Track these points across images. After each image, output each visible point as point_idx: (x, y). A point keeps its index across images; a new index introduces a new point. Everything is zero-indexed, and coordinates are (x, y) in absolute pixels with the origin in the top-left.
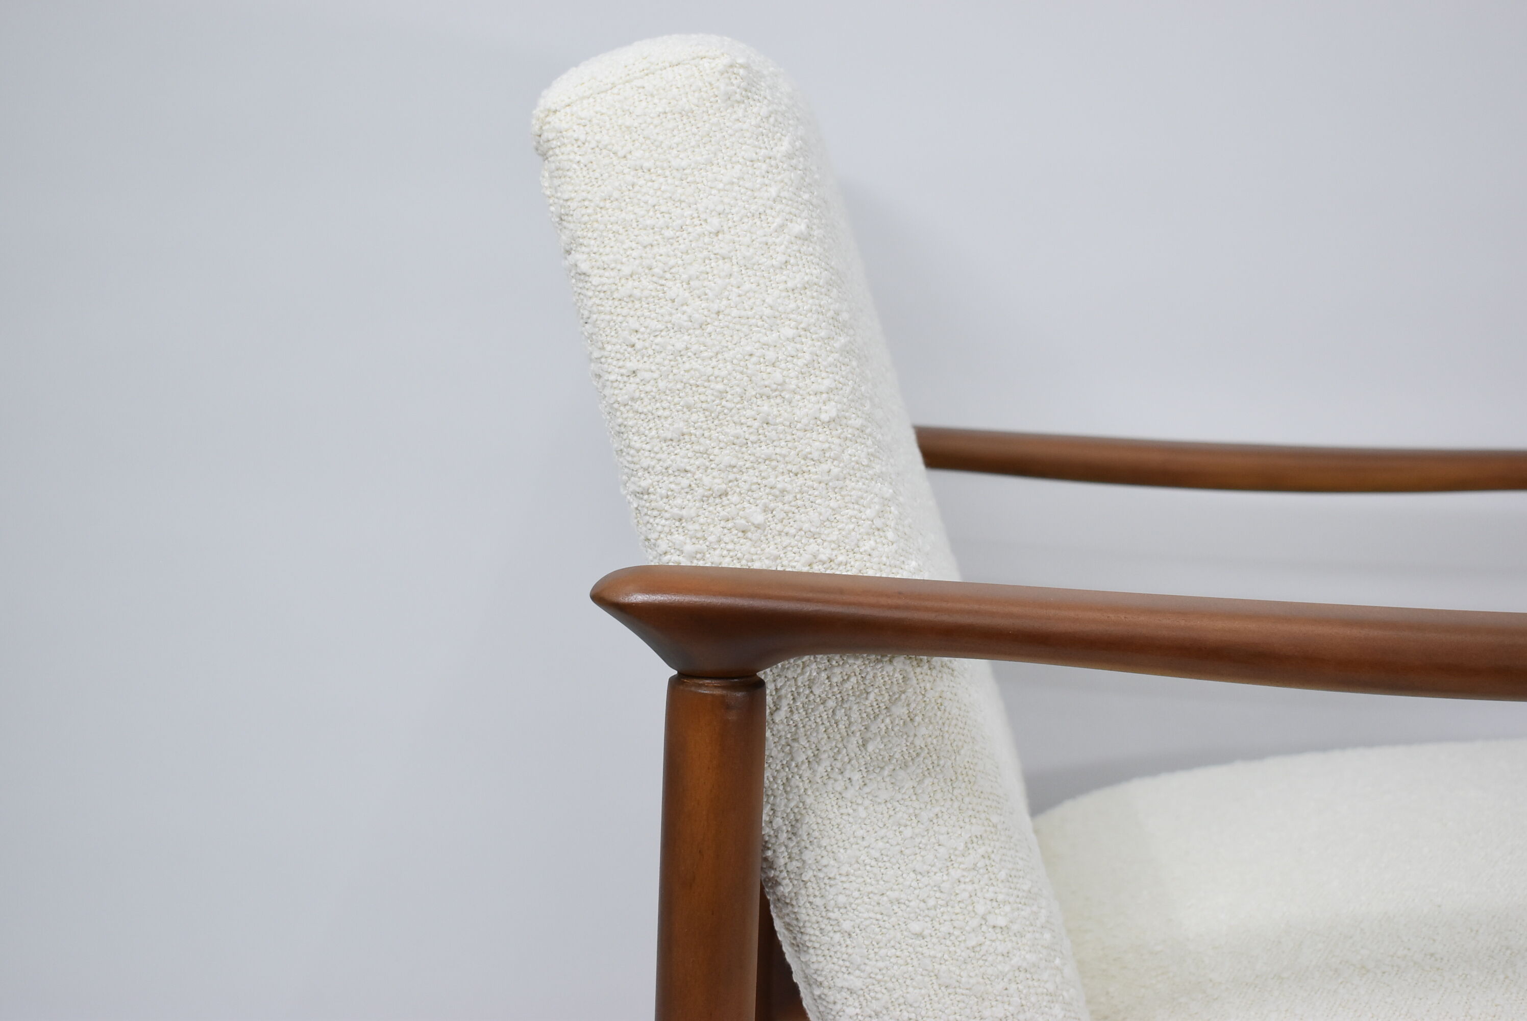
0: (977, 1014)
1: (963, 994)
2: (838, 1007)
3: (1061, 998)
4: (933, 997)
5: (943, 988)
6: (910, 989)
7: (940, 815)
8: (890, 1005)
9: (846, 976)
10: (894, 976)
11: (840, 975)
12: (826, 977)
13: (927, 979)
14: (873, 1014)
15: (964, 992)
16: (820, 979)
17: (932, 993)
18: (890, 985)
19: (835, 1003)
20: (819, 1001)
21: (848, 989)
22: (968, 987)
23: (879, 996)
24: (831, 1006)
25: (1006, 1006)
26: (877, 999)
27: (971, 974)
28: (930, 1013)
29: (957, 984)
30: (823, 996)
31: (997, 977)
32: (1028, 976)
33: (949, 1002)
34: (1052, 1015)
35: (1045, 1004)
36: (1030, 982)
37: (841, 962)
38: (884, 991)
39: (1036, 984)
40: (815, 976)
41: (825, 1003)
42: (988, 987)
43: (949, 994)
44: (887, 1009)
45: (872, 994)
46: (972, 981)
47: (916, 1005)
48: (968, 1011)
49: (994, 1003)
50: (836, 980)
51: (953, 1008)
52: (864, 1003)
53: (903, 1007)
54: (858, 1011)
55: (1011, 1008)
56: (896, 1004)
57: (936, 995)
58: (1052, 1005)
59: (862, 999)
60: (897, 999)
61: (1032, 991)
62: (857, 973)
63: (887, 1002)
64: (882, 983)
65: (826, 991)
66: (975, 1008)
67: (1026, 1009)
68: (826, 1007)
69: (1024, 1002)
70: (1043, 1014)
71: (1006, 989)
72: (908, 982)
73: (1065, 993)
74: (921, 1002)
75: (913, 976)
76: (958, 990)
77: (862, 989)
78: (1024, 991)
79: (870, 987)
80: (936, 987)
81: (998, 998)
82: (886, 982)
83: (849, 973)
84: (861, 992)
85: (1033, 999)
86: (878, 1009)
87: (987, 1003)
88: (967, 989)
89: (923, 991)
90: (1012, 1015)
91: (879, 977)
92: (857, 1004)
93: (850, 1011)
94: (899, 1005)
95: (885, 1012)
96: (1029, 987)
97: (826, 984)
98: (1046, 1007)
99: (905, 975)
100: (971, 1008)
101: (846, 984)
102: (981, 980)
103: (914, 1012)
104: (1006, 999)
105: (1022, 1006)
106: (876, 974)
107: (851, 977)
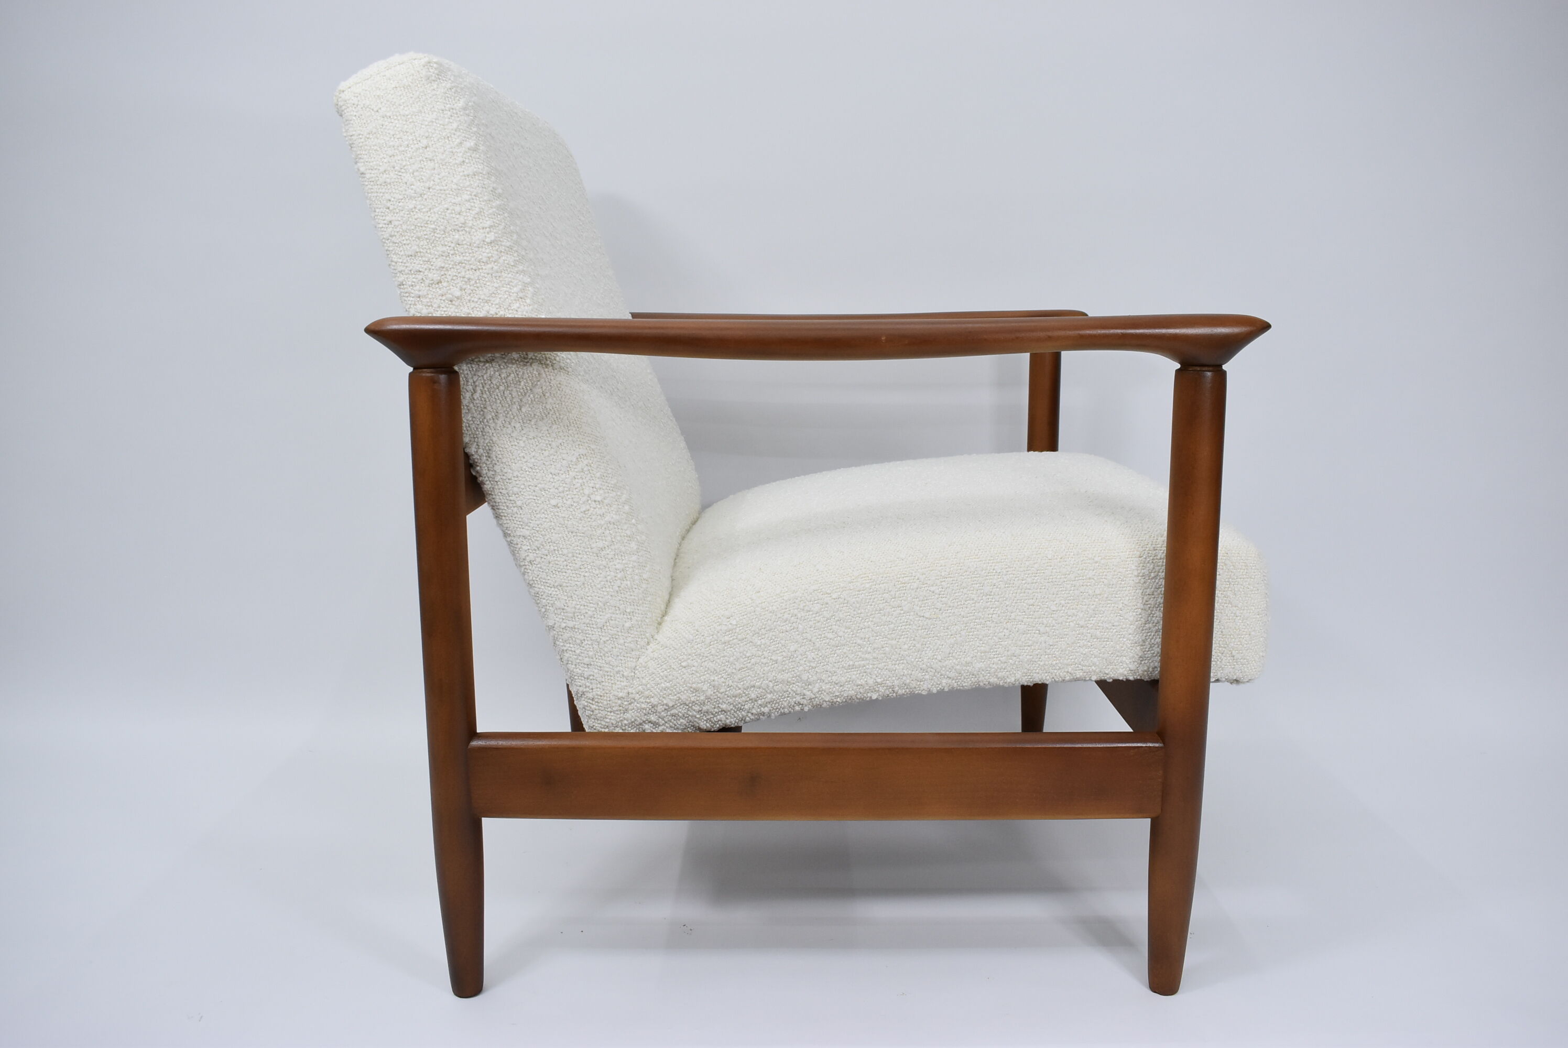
0: (589, 546)
1: (580, 536)
2: (519, 546)
3: (636, 539)
4: (565, 538)
5: (570, 533)
6: (554, 534)
7: (562, 444)
8: (544, 543)
9: (522, 530)
10: (545, 528)
11: (518, 529)
12: (512, 531)
13: (562, 529)
14: (536, 548)
15: (582, 535)
16: (509, 532)
17: (565, 536)
18: (543, 533)
19: (517, 544)
20: (511, 545)
21: (523, 536)
22: (583, 532)
23: (538, 539)
24: (516, 546)
25: (604, 542)
26: (538, 541)
27: (584, 526)
28: (565, 546)
29: (577, 531)
30: (512, 542)
31: (598, 526)
32: (616, 527)
33: (574, 540)
34: (630, 547)
35: (626, 541)
36: (617, 530)
37: (518, 523)
38: (541, 536)
39: (620, 531)
40: (507, 531)
41: (513, 545)
42: (594, 532)
43: (574, 536)
44: (543, 545)
45: (535, 538)
46: (585, 529)
47: (557, 542)
48: (584, 544)
49: (597, 540)
50: (517, 532)
51: (576, 543)
52: (531, 543)
53: (551, 544)
54: (529, 547)
55: (606, 543)
56: (547, 542)
57: (567, 536)
58: (630, 542)
59: (530, 541)
60: (547, 540)
61: (618, 534)
62: (527, 527)
63: (542, 542)
64: (539, 532)
65: (513, 538)
66: (587, 543)
67: (615, 543)
68: (514, 547)
69: (613, 540)
70: (625, 546)
71: (604, 533)
72: (552, 531)
73: (638, 537)
74: (559, 541)
75: (555, 528)
76: (578, 534)
77: (530, 536)
78: (613, 534)
79: (534, 535)
80: (566, 533)
81: (600, 538)
82: (541, 531)
83: (523, 528)
84: (529, 538)
85: (619, 538)
86: (538, 546)
87: (594, 540)
88: (583, 533)
89: (560, 535)
90: (608, 546)
91: (538, 529)
92: (528, 544)
93: (525, 548)
94: (549, 543)
95: (542, 547)
96: (616, 532)
97: (512, 535)
98: (626, 543)
99: (551, 527)
100: (586, 543)
101: (521, 534)
102: (590, 529)
103: (556, 546)
104: (604, 538)
105: (613, 542)
106: (536, 528)
107: (524, 530)
